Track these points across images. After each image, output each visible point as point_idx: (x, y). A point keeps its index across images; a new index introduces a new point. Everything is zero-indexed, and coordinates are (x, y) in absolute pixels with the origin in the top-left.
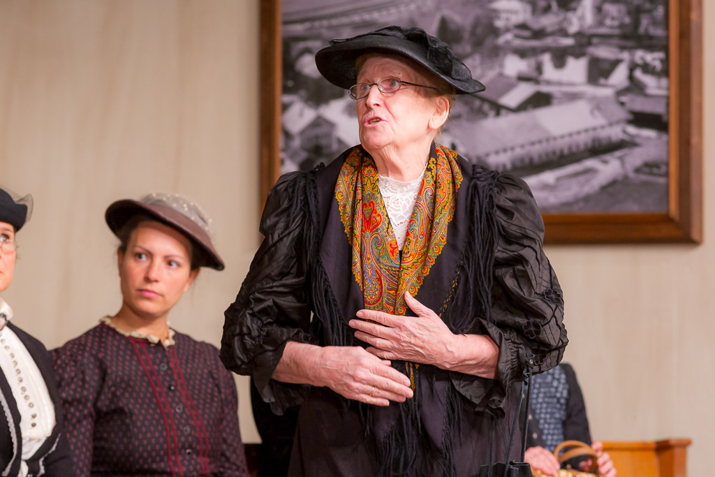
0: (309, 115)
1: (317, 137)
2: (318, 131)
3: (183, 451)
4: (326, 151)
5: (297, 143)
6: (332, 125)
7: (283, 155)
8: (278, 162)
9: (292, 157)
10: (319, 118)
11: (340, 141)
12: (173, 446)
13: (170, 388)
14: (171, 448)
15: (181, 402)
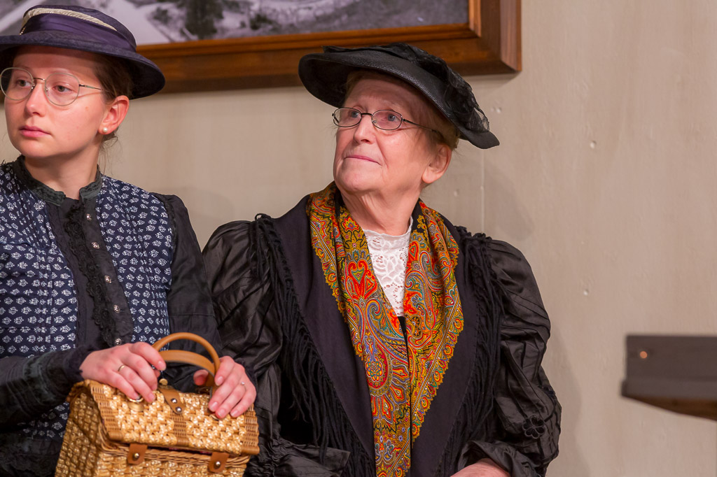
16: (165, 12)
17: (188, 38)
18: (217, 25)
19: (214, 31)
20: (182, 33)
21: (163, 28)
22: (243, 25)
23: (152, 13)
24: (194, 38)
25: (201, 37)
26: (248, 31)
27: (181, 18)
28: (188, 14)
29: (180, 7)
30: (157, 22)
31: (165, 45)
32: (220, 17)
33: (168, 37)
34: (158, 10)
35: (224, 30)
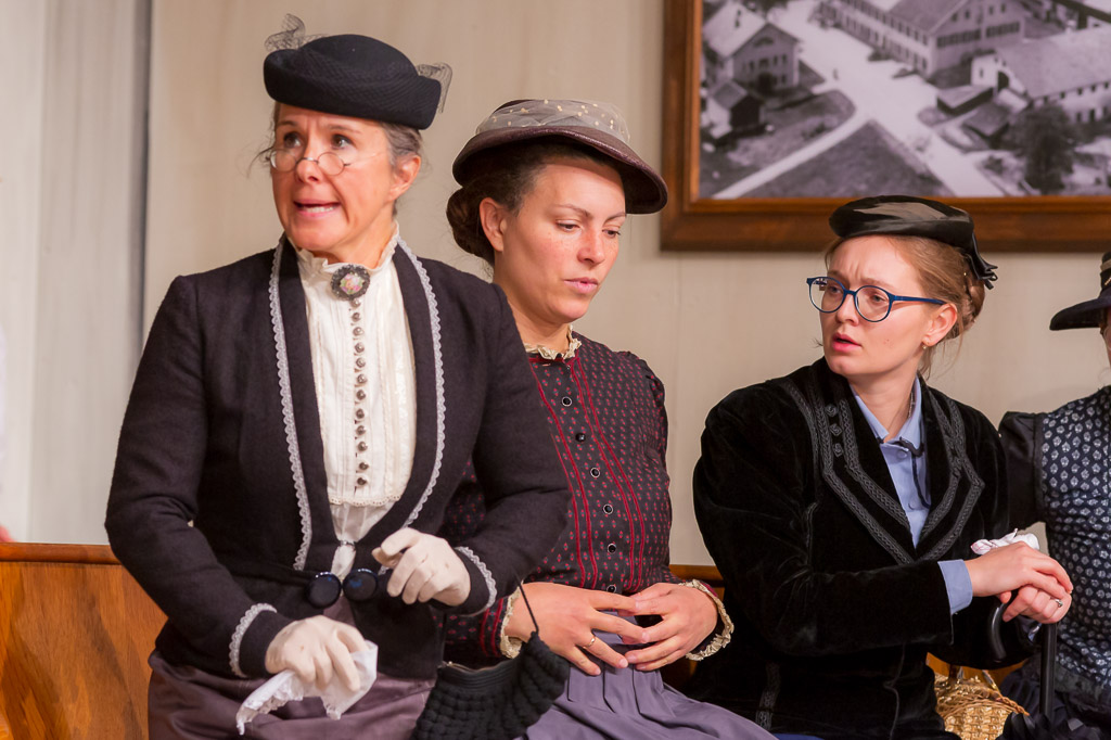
0: (752, 23)
1: (764, 62)
2: (766, 51)
3: (602, 545)
4: (779, 86)
5: (728, 72)
6: (793, 41)
7: (704, 92)
8: (696, 104)
9: (718, 97)
10: (768, 26)
11: (804, 68)
12: (584, 535)
13: (577, 437)
14: (581, 539)
15: (598, 460)
16: (999, 162)
17: (1028, 193)
18: (1065, 179)
19: (1062, 186)
20: (1020, 186)
21: (997, 179)
22: (1098, 182)
23: (983, 162)
24: (1036, 193)
25: (1045, 192)
26: (1103, 189)
27: (1018, 169)
28: (1029, 166)
29: (1018, 156)
30: (988, 172)
31: (999, 199)
32: (1070, 171)
33: (1002, 190)
34: (991, 158)
35: (1074, 186)
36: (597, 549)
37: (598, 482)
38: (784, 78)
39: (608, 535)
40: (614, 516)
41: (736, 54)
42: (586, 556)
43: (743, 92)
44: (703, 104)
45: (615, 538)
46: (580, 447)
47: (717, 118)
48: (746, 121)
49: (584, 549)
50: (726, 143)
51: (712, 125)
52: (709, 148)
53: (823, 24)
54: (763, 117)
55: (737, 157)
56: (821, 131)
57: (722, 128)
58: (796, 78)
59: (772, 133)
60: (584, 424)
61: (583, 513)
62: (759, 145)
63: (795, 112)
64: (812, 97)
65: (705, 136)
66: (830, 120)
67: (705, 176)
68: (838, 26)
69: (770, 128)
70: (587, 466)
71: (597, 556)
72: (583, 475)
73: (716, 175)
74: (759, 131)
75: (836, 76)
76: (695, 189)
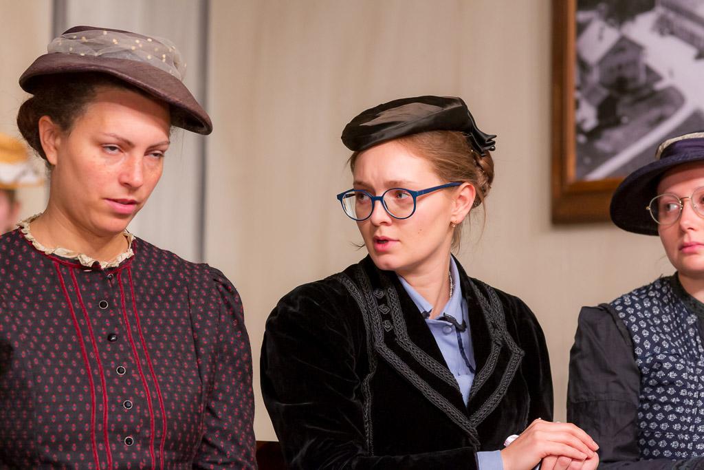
0: (611, 36)
1: (620, 67)
2: (622, 58)
3: (119, 438)
4: (631, 86)
5: (595, 77)
6: (638, 48)
7: (577, 95)
8: (571, 104)
9: (588, 97)
10: (623, 39)
11: (649, 70)
12: (100, 427)
13: (109, 338)
14: (97, 431)
15: (126, 360)
36: (114, 440)
37: (122, 380)
38: (635, 79)
39: (125, 428)
40: (132, 412)
41: (601, 62)
42: (101, 446)
43: (604, 93)
44: (577, 104)
45: (132, 431)
46: (109, 348)
47: (587, 115)
48: (608, 116)
49: (99, 441)
50: (594, 134)
51: (584, 121)
52: (582, 139)
53: (662, 33)
54: (621, 110)
55: (602, 145)
56: (661, 119)
57: (591, 121)
58: (643, 78)
59: (627, 124)
60: (117, 325)
61: (101, 407)
62: (617, 134)
63: (641, 106)
64: (654, 93)
65: (579, 130)
66: (668, 110)
67: (580, 162)
68: (672, 33)
69: (625, 120)
70: (113, 364)
71: (114, 447)
72: (108, 373)
73: (587, 160)
74: (616, 123)
75: (671, 73)
76: (572, 172)
